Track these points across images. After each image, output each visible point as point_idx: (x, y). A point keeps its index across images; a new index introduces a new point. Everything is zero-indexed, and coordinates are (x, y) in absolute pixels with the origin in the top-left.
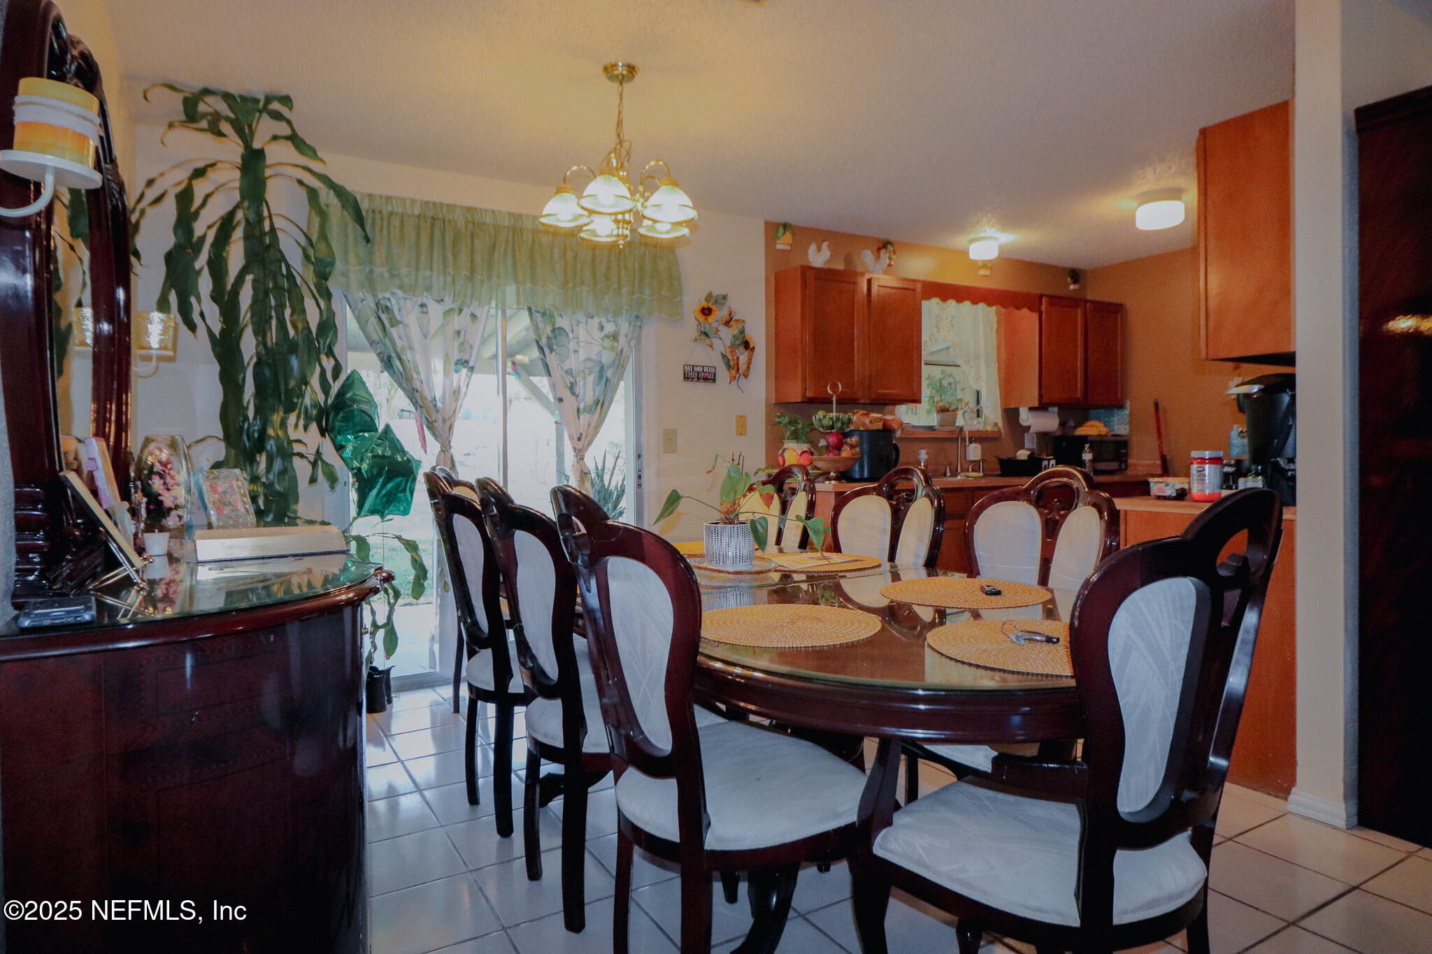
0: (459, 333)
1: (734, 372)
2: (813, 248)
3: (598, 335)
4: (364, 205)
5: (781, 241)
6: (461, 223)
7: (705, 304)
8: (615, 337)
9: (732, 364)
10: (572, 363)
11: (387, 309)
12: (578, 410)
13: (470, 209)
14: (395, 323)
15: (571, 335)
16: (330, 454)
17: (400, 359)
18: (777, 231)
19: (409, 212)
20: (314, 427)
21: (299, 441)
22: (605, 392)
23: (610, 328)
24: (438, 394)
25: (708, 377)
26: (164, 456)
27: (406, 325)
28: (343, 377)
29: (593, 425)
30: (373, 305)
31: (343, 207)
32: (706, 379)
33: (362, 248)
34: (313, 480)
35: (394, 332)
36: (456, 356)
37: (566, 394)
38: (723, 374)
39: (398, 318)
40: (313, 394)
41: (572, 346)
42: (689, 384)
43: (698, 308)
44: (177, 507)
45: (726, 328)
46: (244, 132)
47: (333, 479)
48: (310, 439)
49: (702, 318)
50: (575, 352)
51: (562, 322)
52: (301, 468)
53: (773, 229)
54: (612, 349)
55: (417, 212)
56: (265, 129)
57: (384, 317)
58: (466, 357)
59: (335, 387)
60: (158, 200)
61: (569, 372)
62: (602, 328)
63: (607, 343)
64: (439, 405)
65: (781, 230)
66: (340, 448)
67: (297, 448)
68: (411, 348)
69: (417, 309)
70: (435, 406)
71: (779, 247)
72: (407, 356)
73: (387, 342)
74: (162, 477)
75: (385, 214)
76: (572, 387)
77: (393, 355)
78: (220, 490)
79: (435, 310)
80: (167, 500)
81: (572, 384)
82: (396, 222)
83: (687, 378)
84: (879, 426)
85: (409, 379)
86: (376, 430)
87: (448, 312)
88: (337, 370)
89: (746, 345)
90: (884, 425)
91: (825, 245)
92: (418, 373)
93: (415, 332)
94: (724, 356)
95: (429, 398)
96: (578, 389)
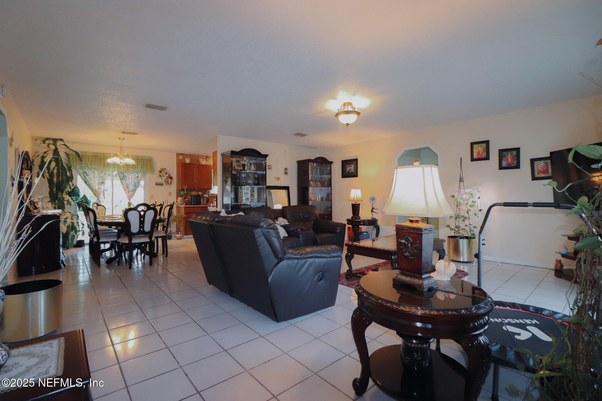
0: (101, 177)
1: (167, 184)
2: (186, 159)
3: (134, 177)
4: (80, 154)
5: (180, 157)
6: (102, 156)
7: (160, 170)
8: (138, 177)
9: (166, 182)
10: (128, 182)
11: (86, 173)
12: (129, 191)
13: (104, 154)
14: (87, 175)
15: (127, 177)
16: (70, 200)
17: (88, 182)
18: (179, 155)
19: (90, 155)
20: (68, 195)
21: (65, 198)
22: (135, 188)
23: (137, 175)
24: (97, 189)
25: (161, 184)
26: (37, 200)
27: (90, 176)
28: (74, 186)
29: (132, 194)
30: (83, 172)
31: (76, 154)
32: (161, 185)
33: (80, 162)
34: (67, 204)
35: (87, 177)
36: (101, 181)
37: (126, 188)
38: (164, 184)
39: (88, 174)
40: (68, 189)
41: (128, 179)
42: (157, 186)
43: (159, 171)
44: (39, 208)
45: (165, 175)
46: (55, 144)
47: (70, 204)
48: (67, 197)
49: (159, 173)
50: (128, 180)
51: (125, 175)
52: (66, 203)
53: (178, 155)
54: (137, 179)
55: (92, 155)
56: (59, 143)
57: (85, 174)
58: (103, 181)
59: (72, 187)
60: (38, 156)
61: (127, 184)
62: (135, 175)
63: (136, 178)
64: (97, 190)
65: (180, 155)
66: (72, 199)
67: (65, 199)
68: (91, 180)
69: (92, 172)
70: (96, 191)
71: (180, 158)
72: (90, 181)
73: (86, 179)
74: (37, 203)
75: (85, 155)
76: (127, 187)
77: (87, 181)
78: (47, 205)
79: (96, 173)
80: (37, 206)
81: (128, 186)
82: (87, 157)
83: (156, 185)
84: (197, 194)
85: (90, 186)
86: (79, 195)
87: (99, 173)
88: (73, 185)
89: (171, 178)
90: (198, 194)
91: (189, 158)
92: (92, 185)
93: (92, 177)
94: (165, 180)
95: (95, 189)
96: (129, 187)
